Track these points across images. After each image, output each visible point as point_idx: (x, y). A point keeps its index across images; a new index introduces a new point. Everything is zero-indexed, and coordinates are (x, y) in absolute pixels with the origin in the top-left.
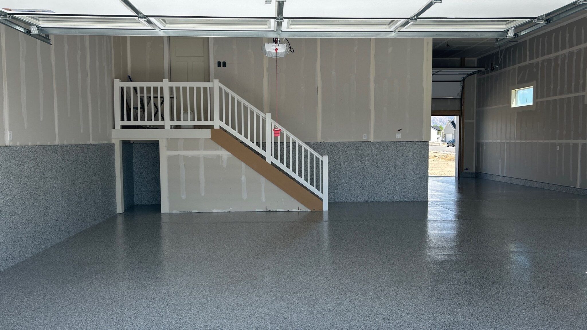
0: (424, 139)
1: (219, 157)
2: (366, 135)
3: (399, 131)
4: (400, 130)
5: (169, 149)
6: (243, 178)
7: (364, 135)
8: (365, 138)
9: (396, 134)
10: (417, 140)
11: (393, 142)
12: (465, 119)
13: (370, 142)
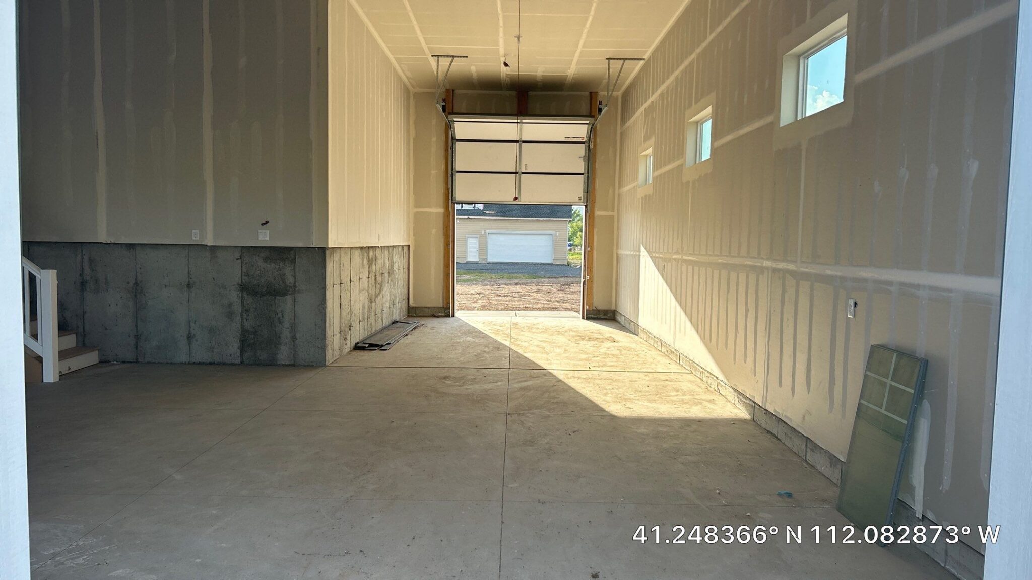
0: (314, 243)
2: (198, 231)
3: (262, 224)
4: (267, 222)
7: (193, 231)
8: (195, 239)
9: (259, 231)
10: (301, 245)
11: (252, 247)
12: (596, 209)
13: (207, 245)
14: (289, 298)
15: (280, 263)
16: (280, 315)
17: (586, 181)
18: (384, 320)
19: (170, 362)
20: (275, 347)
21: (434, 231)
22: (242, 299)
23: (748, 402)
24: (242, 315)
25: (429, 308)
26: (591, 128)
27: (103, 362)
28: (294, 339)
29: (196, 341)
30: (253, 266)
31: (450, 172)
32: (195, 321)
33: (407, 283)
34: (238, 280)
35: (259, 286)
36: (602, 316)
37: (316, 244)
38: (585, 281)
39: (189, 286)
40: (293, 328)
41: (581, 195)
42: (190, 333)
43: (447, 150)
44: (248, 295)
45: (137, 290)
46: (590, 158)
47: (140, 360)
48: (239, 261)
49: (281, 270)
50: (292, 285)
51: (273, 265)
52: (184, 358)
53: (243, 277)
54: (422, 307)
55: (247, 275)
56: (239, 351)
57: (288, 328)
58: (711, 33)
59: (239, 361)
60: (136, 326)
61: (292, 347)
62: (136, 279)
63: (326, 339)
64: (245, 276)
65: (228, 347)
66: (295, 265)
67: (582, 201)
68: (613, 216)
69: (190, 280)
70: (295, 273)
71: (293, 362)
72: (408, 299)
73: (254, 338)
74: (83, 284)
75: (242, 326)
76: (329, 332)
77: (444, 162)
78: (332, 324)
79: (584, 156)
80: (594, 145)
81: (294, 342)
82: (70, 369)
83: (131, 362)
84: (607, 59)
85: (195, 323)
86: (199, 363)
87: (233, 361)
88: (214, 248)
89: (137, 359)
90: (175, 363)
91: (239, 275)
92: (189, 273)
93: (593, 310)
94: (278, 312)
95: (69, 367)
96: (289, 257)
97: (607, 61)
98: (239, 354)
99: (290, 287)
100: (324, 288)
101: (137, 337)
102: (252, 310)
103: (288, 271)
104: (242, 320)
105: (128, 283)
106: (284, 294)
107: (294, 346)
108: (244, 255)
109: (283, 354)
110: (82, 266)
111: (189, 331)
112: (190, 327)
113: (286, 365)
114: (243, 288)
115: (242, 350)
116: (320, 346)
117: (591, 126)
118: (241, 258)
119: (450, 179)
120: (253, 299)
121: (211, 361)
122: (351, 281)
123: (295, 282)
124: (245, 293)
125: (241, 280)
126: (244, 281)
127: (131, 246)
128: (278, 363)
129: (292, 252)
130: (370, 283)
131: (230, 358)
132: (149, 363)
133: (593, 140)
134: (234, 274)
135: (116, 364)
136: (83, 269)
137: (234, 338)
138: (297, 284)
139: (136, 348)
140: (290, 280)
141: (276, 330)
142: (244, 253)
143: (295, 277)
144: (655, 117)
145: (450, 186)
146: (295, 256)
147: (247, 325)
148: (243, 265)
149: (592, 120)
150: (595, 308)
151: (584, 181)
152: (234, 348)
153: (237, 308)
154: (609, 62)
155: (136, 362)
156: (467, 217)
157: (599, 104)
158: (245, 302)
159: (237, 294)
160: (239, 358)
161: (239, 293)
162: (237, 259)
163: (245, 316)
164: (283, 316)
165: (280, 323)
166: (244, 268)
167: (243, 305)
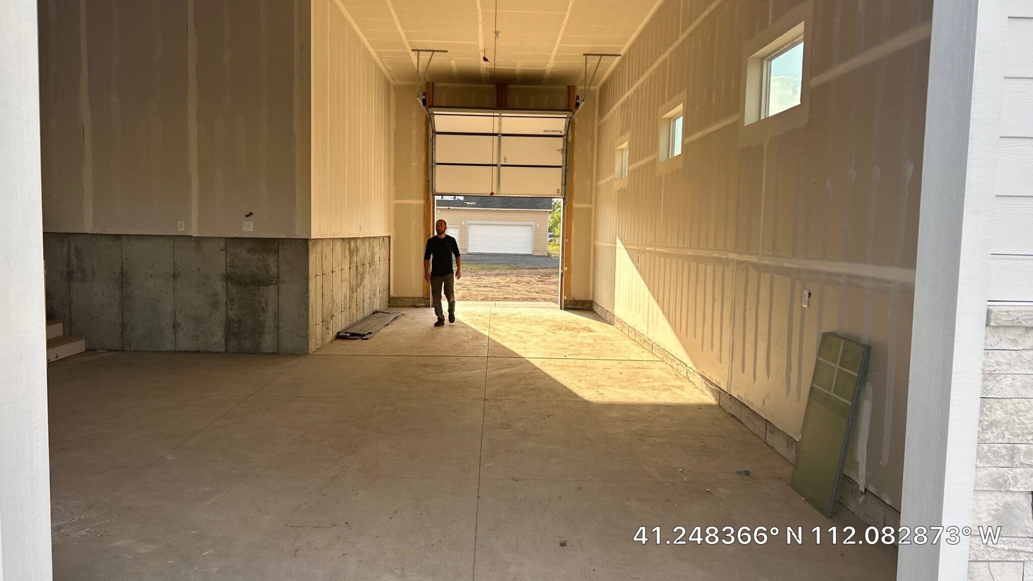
0: (297, 234)
2: (183, 223)
3: (247, 216)
4: (251, 214)
7: (179, 222)
8: (181, 230)
9: (243, 223)
10: (283, 236)
11: (236, 238)
12: (574, 201)
13: (192, 236)
14: (272, 289)
15: (264, 254)
16: (264, 305)
17: (564, 174)
18: (365, 310)
19: (155, 350)
20: (259, 335)
21: (414, 222)
22: (227, 289)
23: (714, 388)
24: (226, 305)
25: (409, 298)
26: (570, 121)
27: (90, 350)
28: (278, 328)
29: (182, 329)
30: (237, 256)
31: (430, 164)
32: (181, 310)
33: (388, 274)
34: (222, 270)
35: (243, 276)
36: (579, 307)
37: (299, 234)
38: (563, 272)
39: (174, 276)
40: (277, 317)
41: (560, 187)
42: (175, 322)
43: (427, 142)
44: (232, 285)
45: (123, 280)
46: (568, 151)
47: (126, 348)
48: (224, 252)
49: (264, 261)
50: (275, 275)
51: (257, 255)
52: (169, 346)
53: (228, 267)
54: (403, 298)
55: (232, 266)
56: (223, 340)
57: (272, 318)
58: (682, 34)
59: (224, 349)
60: (122, 315)
61: (275, 335)
62: (122, 270)
63: (308, 329)
64: (230, 266)
65: (213, 336)
66: (278, 256)
67: (560, 193)
68: (591, 208)
69: (176, 270)
70: (278, 264)
71: (276, 350)
72: (389, 289)
73: (239, 326)
74: (70, 273)
75: (227, 314)
76: (312, 322)
77: (424, 154)
78: (314, 313)
79: (562, 150)
80: (572, 139)
81: (278, 331)
82: (57, 357)
83: (115, 350)
84: (584, 55)
85: (180, 313)
86: (185, 352)
87: (218, 350)
88: (199, 240)
89: (123, 347)
90: (159, 352)
91: (224, 266)
92: (174, 264)
93: (570, 300)
94: (262, 301)
95: (57, 355)
96: (272, 247)
97: (585, 56)
98: (223, 343)
99: (274, 277)
100: (307, 279)
101: (124, 326)
102: (236, 299)
103: (271, 262)
104: (227, 309)
105: (114, 273)
106: (266, 283)
107: (278, 335)
108: (229, 245)
109: (268, 342)
110: (68, 256)
111: (175, 319)
112: (175, 316)
113: (270, 354)
114: (228, 278)
115: (227, 339)
116: (302, 335)
117: (569, 120)
118: (225, 249)
119: (430, 170)
120: (237, 289)
121: (196, 349)
122: (333, 272)
123: (278, 272)
124: (229, 283)
125: (226, 270)
126: (228, 272)
127: (117, 237)
128: (263, 351)
129: (276, 243)
130: (352, 273)
131: (216, 346)
132: (135, 351)
133: (571, 134)
134: (219, 264)
135: (102, 352)
136: (70, 259)
137: (219, 327)
138: (281, 275)
139: (122, 336)
140: (273, 270)
141: (260, 319)
142: (229, 243)
143: (278, 267)
144: (631, 112)
145: (430, 178)
146: (278, 246)
147: (232, 314)
148: (228, 255)
149: (570, 114)
150: (573, 299)
151: (563, 174)
152: (217, 338)
153: (222, 298)
154: (586, 58)
155: (121, 351)
156: (447, 208)
157: (577, 99)
158: (229, 292)
159: (222, 284)
160: (224, 347)
161: (223, 282)
162: (222, 250)
163: (229, 305)
164: (266, 306)
165: (264, 312)
166: (228, 259)
167: (227, 295)
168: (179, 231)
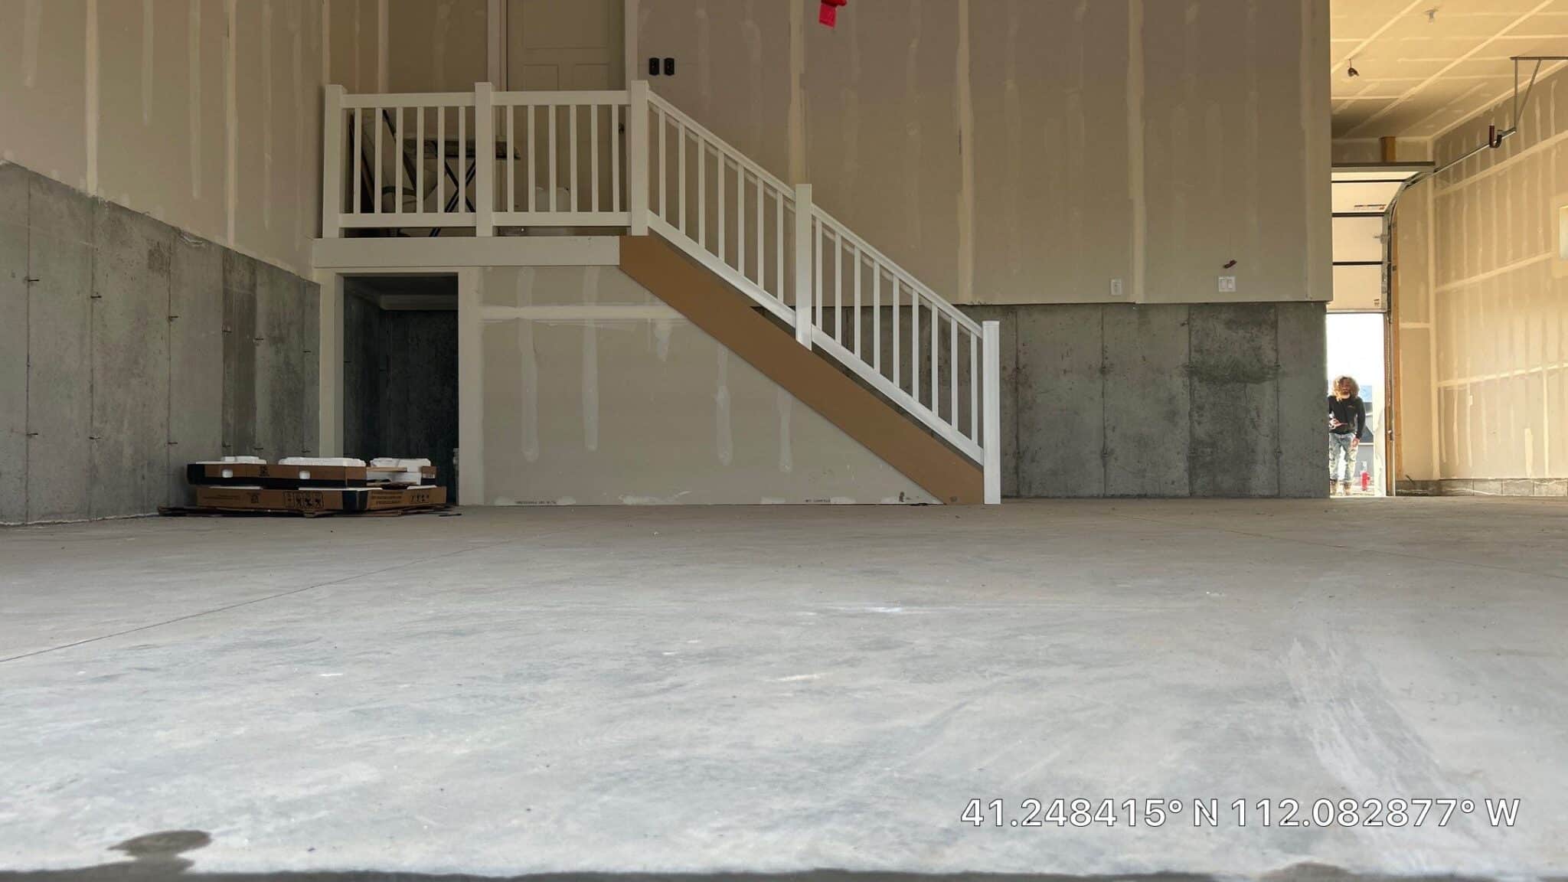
0: (1310, 295)
1: (646, 327)
2: (1120, 281)
3: (1226, 267)
4: (1232, 263)
5: (488, 300)
6: (722, 396)
7: (1113, 281)
8: (1116, 291)
9: (1220, 278)
10: (1287, 298)
11: (1207, 304)
12: (1401, 319)
13: (1134, 303)
14: (1268, 387)
15: (1252, 329)
16: (1254, 414)
19: (1071, 495)
20: (1247, 466)
22: (1191, 389)
24: (1190, 416)
28: (1277, 453)
29: (1116, 459)
30: (1208, 335)
32: (1114, 428)
34: (1183, 359)
35: (1218, 366)
36: (1419, 491)
39: (1103, 371)
40: (1276, 435)
41: (1381, 296)
42: (1105, 447)
44: (1200, 382)
45: (1018, 379)
47: (1023, 493)
48: (1186, 328)
49: (1253, 341)
50: (1273, 364)
51: (1241, 332)
52: (1094, 488)
53: (1193, 353)
55: (1200, 351)
56: (1186, 475)
57: (1267, 436)
59: (1188, 491)
60: (1017, 438)
61: (1275, 466)
62: (1018, 361)
64: (1196, 351)
65: (1169, 468)
66: (1276, 333)
67: (1380, 305)
68: (1427, 330)
69: (1106, 361)
70: (1276, 345)
71: (1276, 491)
73: (1212, 452)
75: (1192, 433)
79: (1382, 235)
80: (1395, 219)
81: (1278, 458)
84: (1512, 58)
85: (1114, 431)
86: (1122, 496)
87: (1178, 491)
88: (1144, 309)
89: (1018, 492)
90: (1082, 497)
91: (1186, 350)
92: (1103, 350)
94: (1250, 409)
96: (1266, 317)
98: (1186, 481)
99: (1270, 368)
100: (1323, 369)
101: (1019, 455)
102: (1207, 406)
103: (1265, 341)
104: (1192, 423)
106: (1259, 379)
107: (1278, 465)
108: (1194, 317)
109: (1261, 476)
111: (1105, 443)
112: (1106, 437)
113: (1265, 496)
114: (1193, 371)
115: (1192, 472)
117: (1409, 183)
118: (1188, 323)
120: (1209, 389)
121: (1143, 493)
123: (1277, 359)
124: (1196, 379)
125: (1190, 359)
126: (1193, 360)
127: (1010, 309)
128: (1253, 493)
129: (1273, 310)
131: (1173, 486)
132: (1037, 497)
134: (1178, 348)
137: (1178, 453)
138: (1280, 363)
139: (1017, 473)
140: (1269, 356)
141: (1248, 438)
142: (1193, 314)
143: (1276, 350)
146: (1276, 316)
147: (1200, 432)
148: (1193, 333)
149: (1427, 169)
151: (1384, 274)
152: (1176, 473)
153: (1184, 404)
154: (1516, 64)
155: (1017, 497)
158: (1196, 395)
159: (1183, 382)
160: (1187, 488)
161: (1185, 379)
162: (1183, 325)
163: (1196, 416)
164: (1258, 416)
165: (1254, 427)
166: (1192, 339)
167: (1193, 401)
168: (1114, 296)
